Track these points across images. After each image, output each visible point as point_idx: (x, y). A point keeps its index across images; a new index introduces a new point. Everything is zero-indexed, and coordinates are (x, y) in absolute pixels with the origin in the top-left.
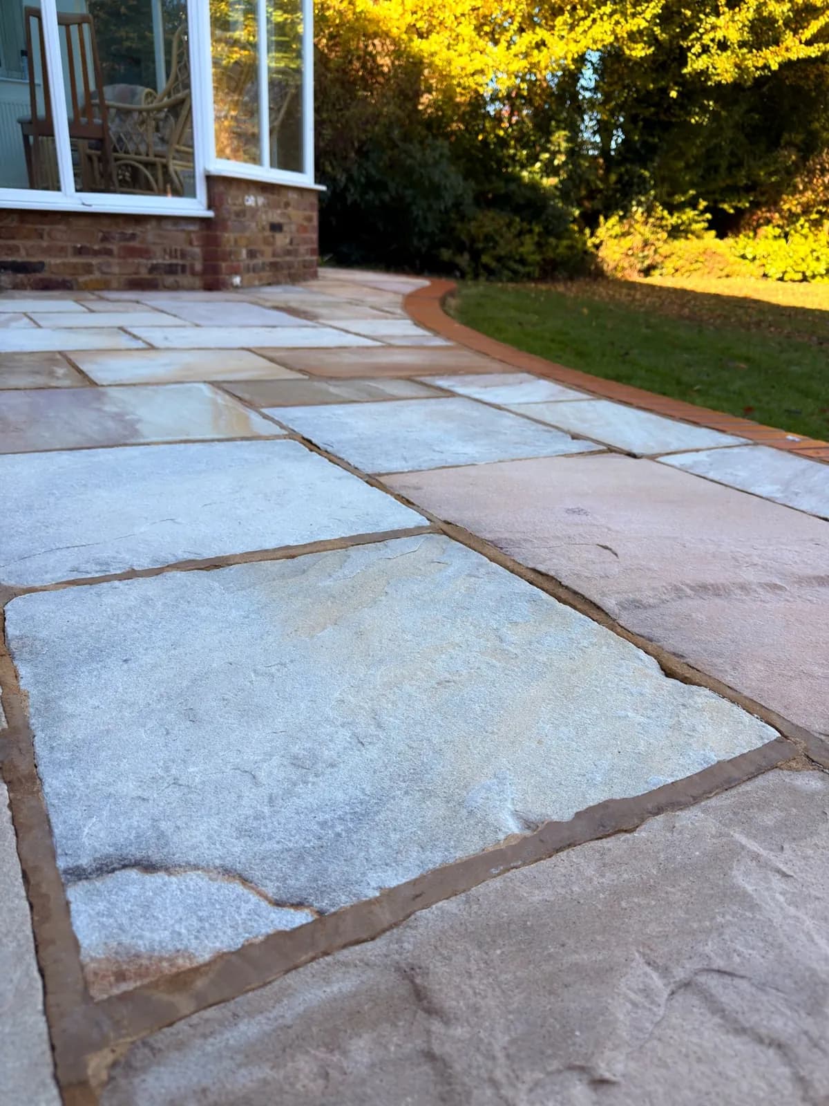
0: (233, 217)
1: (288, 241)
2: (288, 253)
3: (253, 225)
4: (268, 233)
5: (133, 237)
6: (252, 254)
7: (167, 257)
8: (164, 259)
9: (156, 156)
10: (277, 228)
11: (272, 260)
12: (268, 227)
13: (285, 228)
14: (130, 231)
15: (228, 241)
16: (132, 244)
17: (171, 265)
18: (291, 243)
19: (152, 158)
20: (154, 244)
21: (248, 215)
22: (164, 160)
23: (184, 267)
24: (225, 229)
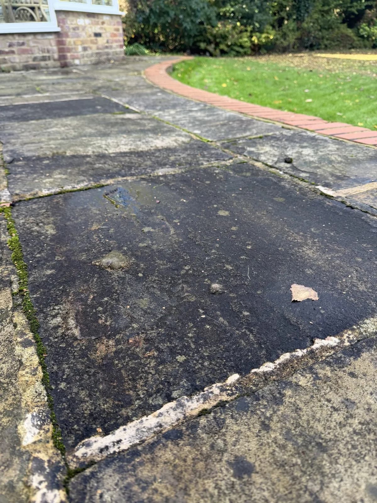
0: (72, 30)
1: (105, 41)
2: (107, 47)
3: (84, 34)
4: (93, 38)
5: (23, 44)
6: (85, 49)
7: (41, 52)
8: (39, 53)
9: (35, 3)
10: (97, 35)
11: (97, 51)
12: (93, 35)
13: (103, 35)
14: (21, 41)
15: (70, 42)
16: (23, 47)
17: (43, 57)
18: (108, 42)
19: (33, 5)
20: (34, 46)
21: (81, 29)
22: (38, 5)
23: (49, 57)
24: (67, 36)
